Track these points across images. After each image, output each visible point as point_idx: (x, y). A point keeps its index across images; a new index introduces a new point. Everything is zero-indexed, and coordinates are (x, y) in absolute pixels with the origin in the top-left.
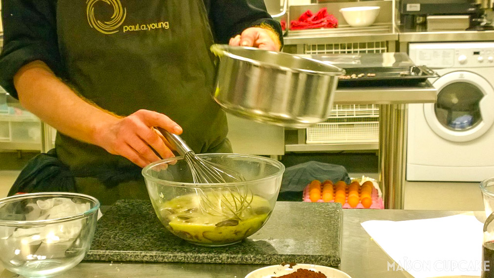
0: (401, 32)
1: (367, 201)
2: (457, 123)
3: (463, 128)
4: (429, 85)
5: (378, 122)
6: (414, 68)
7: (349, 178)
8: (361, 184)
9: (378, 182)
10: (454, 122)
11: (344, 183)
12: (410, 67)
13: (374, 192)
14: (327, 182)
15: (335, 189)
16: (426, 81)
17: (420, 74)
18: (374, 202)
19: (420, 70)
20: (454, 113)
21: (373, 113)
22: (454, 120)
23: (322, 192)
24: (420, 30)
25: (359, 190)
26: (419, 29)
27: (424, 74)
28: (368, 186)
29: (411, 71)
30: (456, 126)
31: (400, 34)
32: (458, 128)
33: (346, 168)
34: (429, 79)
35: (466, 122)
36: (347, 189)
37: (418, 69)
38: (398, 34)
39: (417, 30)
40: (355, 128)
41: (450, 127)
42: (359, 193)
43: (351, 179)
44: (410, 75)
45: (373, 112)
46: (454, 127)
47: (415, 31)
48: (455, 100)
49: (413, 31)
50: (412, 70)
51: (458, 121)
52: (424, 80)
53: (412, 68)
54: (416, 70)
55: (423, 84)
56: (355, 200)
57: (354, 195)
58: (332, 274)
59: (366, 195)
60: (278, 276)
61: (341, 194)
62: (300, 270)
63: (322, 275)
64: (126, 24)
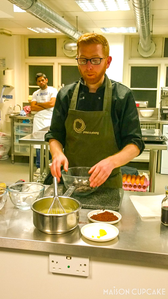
1: (142, 183)
4: (165, 144)
5: (149, 152)
7: (138, 173)
9: (148, 175)
11: (135, 176)
13: (146, 179)
14: (129, 175)
15: (132, 178)
18: (145, 183)
23: (127, 178)
27: (164, 139)
28: (143, 177)
29: (160, 138)
36: (136, 178)
37: (162, 137)
42: (140, 179)
49: (165, 120)
53: (160, 136)
55: (163, 143)
56: (138, 182)
57: (138, 180)
58: (116, 214)
59: (142, 181)
60: (99, 213)
61: (133, 180)
62: (106, 212)
63: (112, 214)
64: (85, 130)
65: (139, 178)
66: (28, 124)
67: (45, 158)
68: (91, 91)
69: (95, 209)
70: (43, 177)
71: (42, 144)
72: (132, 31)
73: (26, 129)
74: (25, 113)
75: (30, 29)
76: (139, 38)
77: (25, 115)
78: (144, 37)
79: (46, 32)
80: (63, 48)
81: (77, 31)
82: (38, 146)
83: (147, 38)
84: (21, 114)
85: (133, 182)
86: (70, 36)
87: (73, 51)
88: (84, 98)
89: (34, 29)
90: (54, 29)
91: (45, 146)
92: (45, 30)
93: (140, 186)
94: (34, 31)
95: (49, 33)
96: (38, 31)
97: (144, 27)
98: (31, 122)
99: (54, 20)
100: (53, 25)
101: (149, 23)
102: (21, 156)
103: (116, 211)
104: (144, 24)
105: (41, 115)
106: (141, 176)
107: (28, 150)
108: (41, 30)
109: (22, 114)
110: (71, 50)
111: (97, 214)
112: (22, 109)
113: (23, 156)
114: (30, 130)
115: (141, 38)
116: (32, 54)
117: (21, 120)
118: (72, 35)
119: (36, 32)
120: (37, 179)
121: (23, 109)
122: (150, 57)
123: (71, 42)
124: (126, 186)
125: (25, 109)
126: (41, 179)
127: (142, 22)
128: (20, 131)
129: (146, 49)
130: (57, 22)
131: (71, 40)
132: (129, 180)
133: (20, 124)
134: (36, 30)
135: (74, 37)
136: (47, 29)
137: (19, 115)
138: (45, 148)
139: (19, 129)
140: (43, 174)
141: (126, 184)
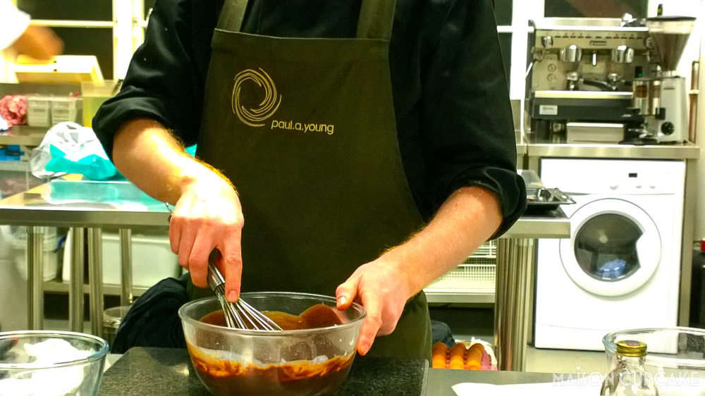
0: (531, 143)
2: (605, 270)
3: (613, 277)
4: (562, 215)
6: (542, 191)
7: (453, 340)
8: (468, 348)
9: (492, 347)
10: (601, 269)
11: (445, 346)
12: (538, 190)
13: (485, 358)
16: (558, 209)
17: (551, 199)
19: (550, 194)
20: (600, 256)
21: (491, 253)
22: (601, 266)
24: (559, 141)
25: (465, 355)
26: (556, 139)
27: (555, 199)
28: (477, 349)
29: (539, 196)
30: (604, 275)
31: (529, 145)
32: (606, 277)
33: (449, 325)
34: (561, 206)
35: (617, 269)
36: (447, 354)
37: (549, 193)
38: (526, 145)
39: (554, 141)
40: (465, 272)
41: (595, 276)
42: (465, 359)
43: (456, 341)
44: (537, 200)
45: (491, 251)
46: (601, 276)
47: (552, 143)
48: (603, 239)
49: (548, 143)
50: (539, 193)
51: (606, 268)
52: (554, 207)
53: (540, 191)
54: (546, 194)
55: (554, 212)
64: (278, 116)
65: (461, 352)
66: (16, 163)
73: (11, 182)
74: (5, 125)
77: (3, 131)
98: (26, 157)
125: (3, 109)
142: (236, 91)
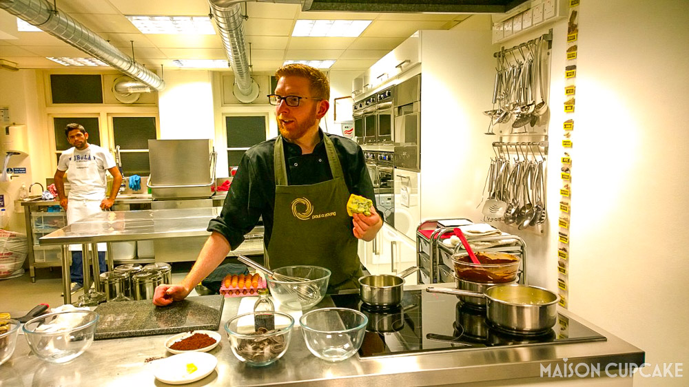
1: (255, 285)
11: (244, 276)
13: (260, 279)
14: (235, 275)
15: (239, 279)
18: (259, 285)
23: (232, 281)
28: (257, 276)
36: (245, 279)
42: (252, 280)
56: (249, 284)
57: (248, 282)
58: (211, 334)
59: (255, 281)
60: (184, 338)
61: (242, 282)
62: (196, 334)
63: (207, 336)
64: (314, 214)
65: (250, 277)
66: (58, 213)
67: (91, 267)
68: (305, 152)
69: (178, 333)
70: (90, 297)
71: (84, 243)
72: (222, 65)
73: (55, 221)
74: (51, 196)
75: (51, 59)
76: (234, 76)
77: (51, 199)
78: (241, 74)
79: (80, 65)
80: (114, 89)
81: (134, 63)
82: (77, 247)
83: (245, 75)
84: (43, 197)
85: (241, 285)
86: (124, 71)
87: (131, 94)
88: (296, 165)
89: (59, 60)
90: (95, 60)
91: (90, 245)
92: (78, 62)
93: (245, 290)
94: (60, 62)
95: (86, 66)
96: (67, 63)
97: (238, 58)
98: (63, 210)
99: (92, 44)
100: (95, 54)
101: (244, 54)
102: (48, 268)
103: (213, 330)
104: (238, 54)
105: (80, 195)
106: (253, 274)
107: (60, 255)
108: (72, 61)
109: (47, 198)
110: (127, 93)
111: (180, 341)
112: (45, 189)
113: (52, 267)
114: (64, 222)
115: (235, 74)
116: (57, 99)
117: (44, 207)
118: (126, 69)
119: (63, 63)
120: (79, 302)
121: (48, 189)
122: (252, 103)
123: (127, 81)
124: (230, 293)
125: (50, 189)
126: (86, 301)
127: (235, 51)
128: (43, 225)
129: (246, 91)
130: (97, 47)
131: (126, 78)
132: (235, 283)
133: (42, 214)
134: (63, 61)
135: (130, 71)
136: (81, 59)
137: (41, 199)
138: (90, 249)
139: (41, 223)
140: (90, 292)
141: (231, 290)
142: (294, 208)
